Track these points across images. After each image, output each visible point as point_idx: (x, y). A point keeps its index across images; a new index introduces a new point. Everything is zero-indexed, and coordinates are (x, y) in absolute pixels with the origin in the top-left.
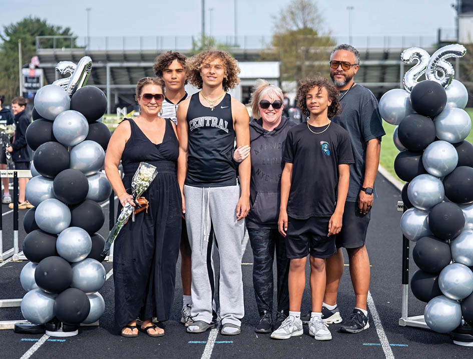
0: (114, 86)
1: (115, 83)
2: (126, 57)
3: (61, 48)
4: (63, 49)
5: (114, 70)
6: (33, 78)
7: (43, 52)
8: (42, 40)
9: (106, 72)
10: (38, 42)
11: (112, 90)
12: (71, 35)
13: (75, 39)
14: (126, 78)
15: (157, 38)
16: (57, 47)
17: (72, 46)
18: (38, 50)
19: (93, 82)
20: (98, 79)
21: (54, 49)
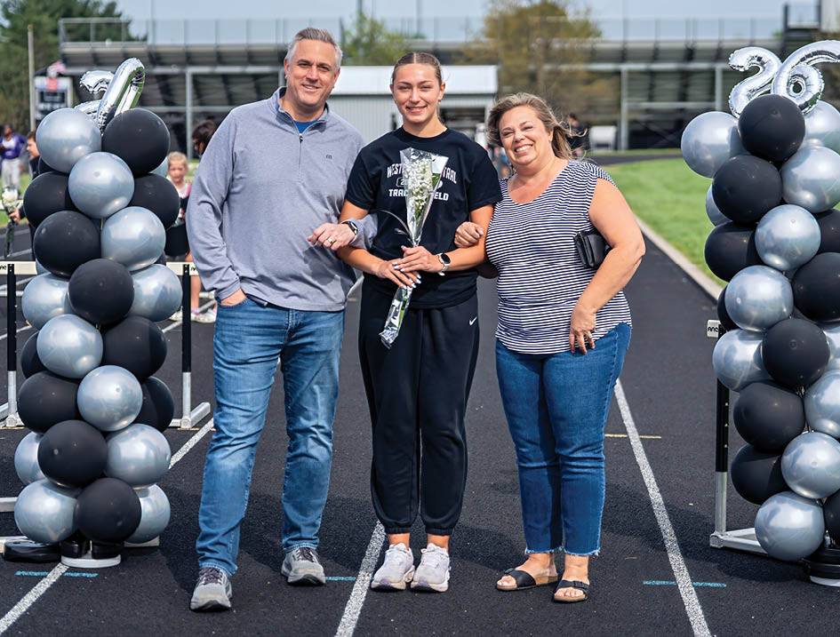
0: (200, 109)
1: (201, 104)
2: (220, 57)
3: (104, 40)
4: (108, 43)
5: (201, 80)
6: (55, 94)
7: (71, 48)
8: (69, 27)
9: (185, 83)
10: (62, 30)
11: (196, 116)
12: (119, 15)
13: (127, 24)
14: (221, 94)
15: (277, 22)
16: (98, 39)
17: (124, 35)
18: (62, 44)
19: (161, 102)
20: (171, 95)
21: (91, 43)
